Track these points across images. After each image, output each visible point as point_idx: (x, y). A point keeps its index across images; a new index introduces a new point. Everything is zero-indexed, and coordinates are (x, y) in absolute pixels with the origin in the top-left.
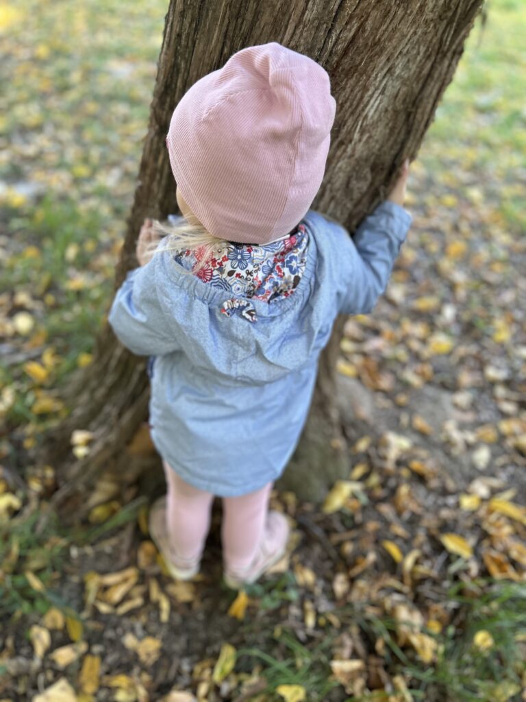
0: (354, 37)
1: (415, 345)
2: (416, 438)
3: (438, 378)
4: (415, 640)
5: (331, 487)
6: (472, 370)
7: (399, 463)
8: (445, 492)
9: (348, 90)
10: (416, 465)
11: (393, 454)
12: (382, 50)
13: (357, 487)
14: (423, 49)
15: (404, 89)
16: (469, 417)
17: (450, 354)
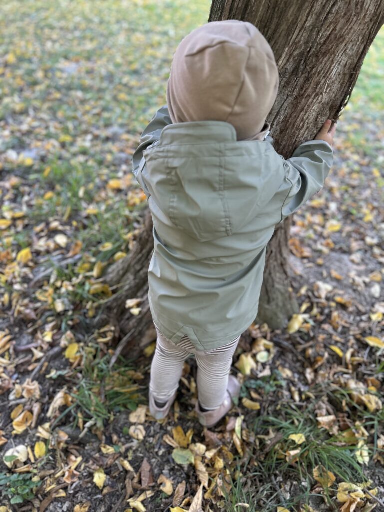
0: (330, 34)
1: (319, 229)
2: (335, 284)
3: (338, 247)
4: (364, 399)
5: (290, 319)
6: (356, 240)
7: (328, 299)
8: (359, 313)
9: (324, 64)
10: (338, 299)
11: (323, 294)
12: (343, 41)
13: (306, 316)
14: (361, 38)
15: (350, 61)
16: (362, 268)
17: (340, 232)
